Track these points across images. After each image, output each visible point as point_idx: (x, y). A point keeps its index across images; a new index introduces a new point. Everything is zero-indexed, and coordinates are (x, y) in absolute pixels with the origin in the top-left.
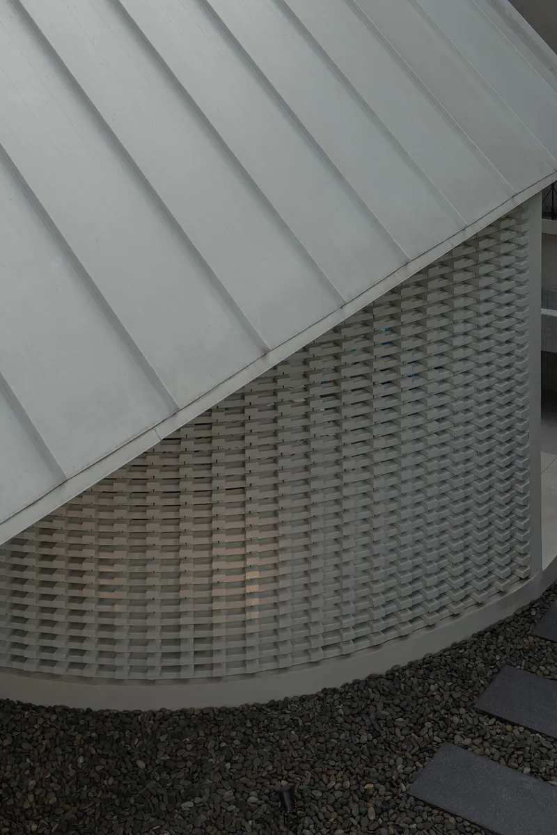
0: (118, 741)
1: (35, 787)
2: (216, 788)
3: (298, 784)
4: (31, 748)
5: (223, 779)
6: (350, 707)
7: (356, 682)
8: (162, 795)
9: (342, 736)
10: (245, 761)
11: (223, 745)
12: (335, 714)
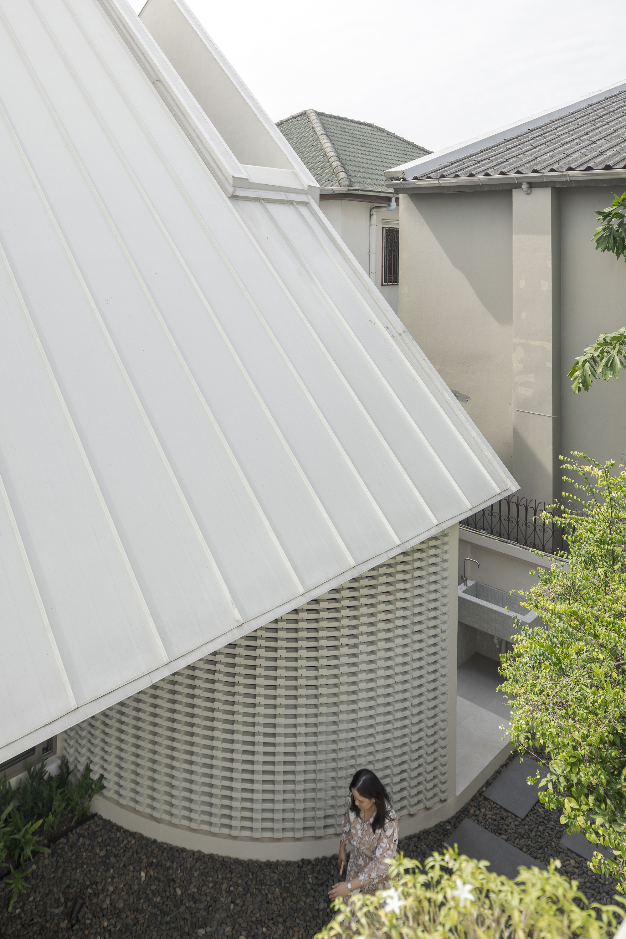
0: (168, 869)
1: (113, 892)
2: (222, 922)
3: (273, 934)
4: (115, 861)
5: (227, 916)
6: (316, 878)
7: (324, 858)
8: (187, 920)
9: (308, 901)
10: (244, 905)
11: (232, 889)
12: (306, 882)
